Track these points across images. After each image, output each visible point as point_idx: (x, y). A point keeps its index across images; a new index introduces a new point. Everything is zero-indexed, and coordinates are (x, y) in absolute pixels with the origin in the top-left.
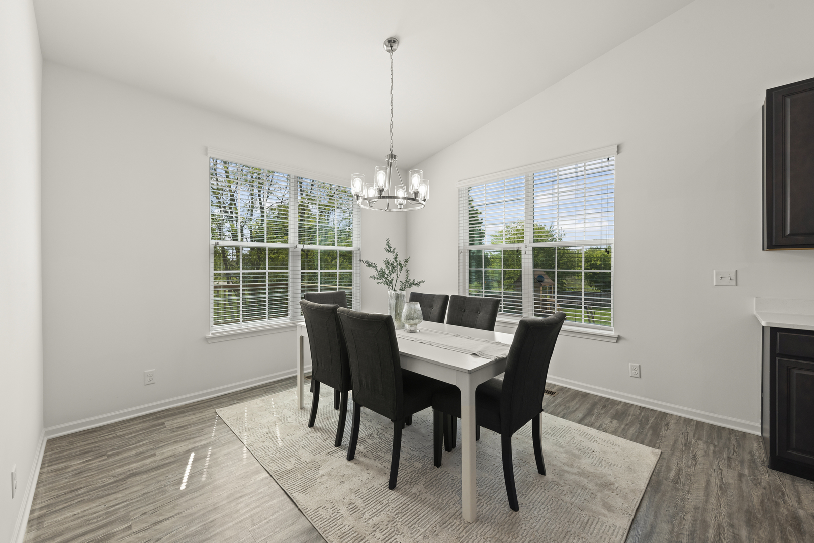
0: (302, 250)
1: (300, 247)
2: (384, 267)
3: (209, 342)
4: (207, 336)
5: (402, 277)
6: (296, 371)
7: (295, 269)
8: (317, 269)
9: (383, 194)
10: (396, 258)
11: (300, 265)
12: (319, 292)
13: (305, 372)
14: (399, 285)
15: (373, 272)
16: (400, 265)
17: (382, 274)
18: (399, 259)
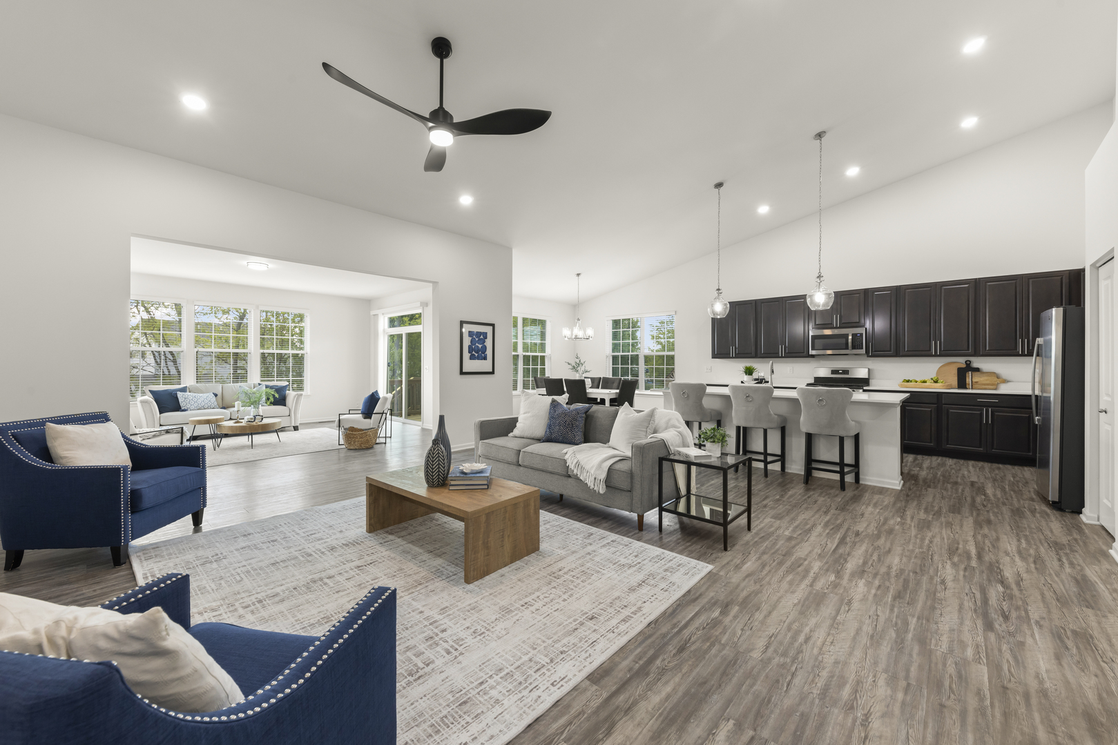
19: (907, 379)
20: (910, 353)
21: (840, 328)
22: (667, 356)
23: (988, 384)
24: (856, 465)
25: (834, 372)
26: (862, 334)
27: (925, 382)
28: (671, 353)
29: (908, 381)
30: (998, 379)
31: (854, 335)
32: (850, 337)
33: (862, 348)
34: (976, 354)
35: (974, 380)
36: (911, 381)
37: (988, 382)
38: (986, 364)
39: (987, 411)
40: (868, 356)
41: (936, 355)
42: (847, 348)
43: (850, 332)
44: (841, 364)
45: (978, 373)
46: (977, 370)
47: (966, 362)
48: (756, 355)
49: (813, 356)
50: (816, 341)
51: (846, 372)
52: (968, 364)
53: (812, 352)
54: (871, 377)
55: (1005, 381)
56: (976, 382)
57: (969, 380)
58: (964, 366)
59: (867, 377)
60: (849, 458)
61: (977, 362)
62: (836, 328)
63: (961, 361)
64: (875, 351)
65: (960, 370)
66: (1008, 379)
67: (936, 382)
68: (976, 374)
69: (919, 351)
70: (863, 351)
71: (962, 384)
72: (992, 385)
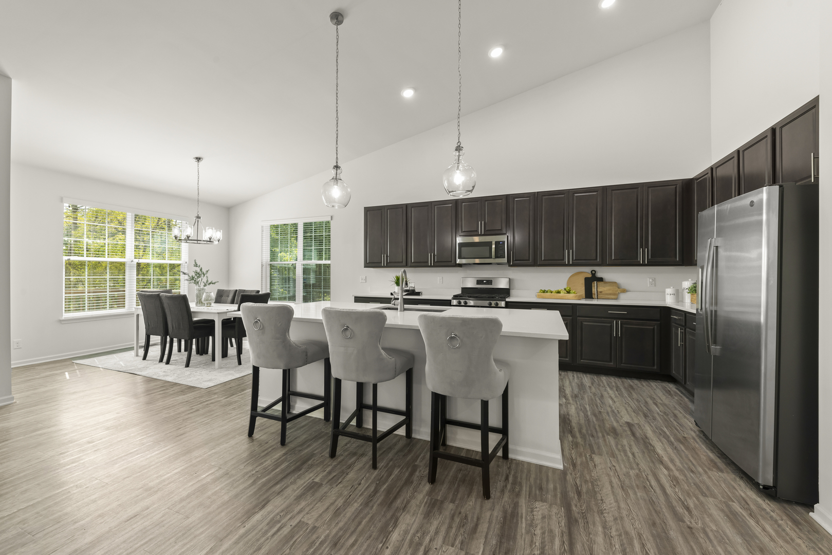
0: (137, 263)
1: (136, 261)
2: (194, 275)
3: (63, 323)
4: (61, 319)
5: (205, 280)
6: (133, 344)
7: (131, 277)
8: (151, 276)
9: (190, 238)
10: (201, 270)
11: (136, 273)
12: (152, 290)
13: (139, 345)
14: (202, 284)
15: (186, 277)
16: (203, 273)
17: (193, 278)
18: (203, 270)
19: (543, 289)
20: (547, 262)
21: (484, 235)
22: (324, 265)
23: (610, 294)
24: (504, 431)
25: (479, 282)
26: (504, 242)
27: (559, 292)
28: (328, 262)
29: (544, 292)
30: (620, 289)
31: (497, 243)
32: (494, 246)
33: (504, 257)
34: (603, 264)
35: (599, 290)
36: (547, 292)
37: (610, 292)
38: (608, 274)
39: (617, 324)
40: (510, 266)
41: (569, 265)
42: (490, 257)
43: (493, 239)
44: (485, 274)
45: (602, 283)
46: (601, 280)
47: (592, 271)
48: (405, 263)
49: (460, 265)
50: (463, 248)
51: (489, 282)
52: (593, 273)
53: (458, 261)
54: (511, 288)
55: (625, 291)
56: (601, 292)
57: (594, 290)
58: (590, 276)
59: (508, 287)
60: (495, 420)
61: (602, 272)
62: (481, 235)
63: (587, 271)
64: (516, 260)
65: (587, 279)
66: (627, 288)
67: (569, 292)
68: (600, 283)
69: (554, 261)
70: (505, 260)
71: (589, 295)
72: (614, 294)
